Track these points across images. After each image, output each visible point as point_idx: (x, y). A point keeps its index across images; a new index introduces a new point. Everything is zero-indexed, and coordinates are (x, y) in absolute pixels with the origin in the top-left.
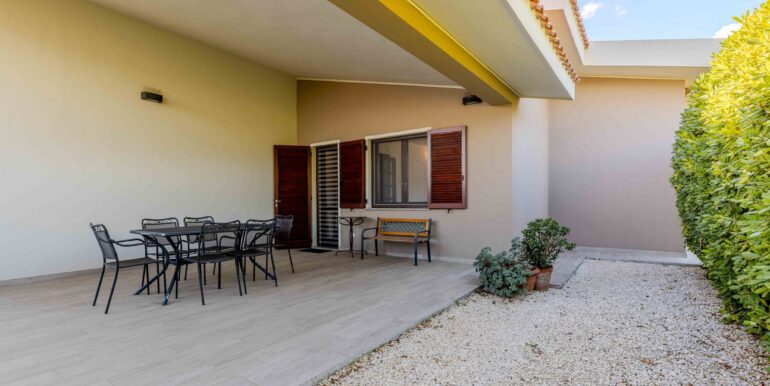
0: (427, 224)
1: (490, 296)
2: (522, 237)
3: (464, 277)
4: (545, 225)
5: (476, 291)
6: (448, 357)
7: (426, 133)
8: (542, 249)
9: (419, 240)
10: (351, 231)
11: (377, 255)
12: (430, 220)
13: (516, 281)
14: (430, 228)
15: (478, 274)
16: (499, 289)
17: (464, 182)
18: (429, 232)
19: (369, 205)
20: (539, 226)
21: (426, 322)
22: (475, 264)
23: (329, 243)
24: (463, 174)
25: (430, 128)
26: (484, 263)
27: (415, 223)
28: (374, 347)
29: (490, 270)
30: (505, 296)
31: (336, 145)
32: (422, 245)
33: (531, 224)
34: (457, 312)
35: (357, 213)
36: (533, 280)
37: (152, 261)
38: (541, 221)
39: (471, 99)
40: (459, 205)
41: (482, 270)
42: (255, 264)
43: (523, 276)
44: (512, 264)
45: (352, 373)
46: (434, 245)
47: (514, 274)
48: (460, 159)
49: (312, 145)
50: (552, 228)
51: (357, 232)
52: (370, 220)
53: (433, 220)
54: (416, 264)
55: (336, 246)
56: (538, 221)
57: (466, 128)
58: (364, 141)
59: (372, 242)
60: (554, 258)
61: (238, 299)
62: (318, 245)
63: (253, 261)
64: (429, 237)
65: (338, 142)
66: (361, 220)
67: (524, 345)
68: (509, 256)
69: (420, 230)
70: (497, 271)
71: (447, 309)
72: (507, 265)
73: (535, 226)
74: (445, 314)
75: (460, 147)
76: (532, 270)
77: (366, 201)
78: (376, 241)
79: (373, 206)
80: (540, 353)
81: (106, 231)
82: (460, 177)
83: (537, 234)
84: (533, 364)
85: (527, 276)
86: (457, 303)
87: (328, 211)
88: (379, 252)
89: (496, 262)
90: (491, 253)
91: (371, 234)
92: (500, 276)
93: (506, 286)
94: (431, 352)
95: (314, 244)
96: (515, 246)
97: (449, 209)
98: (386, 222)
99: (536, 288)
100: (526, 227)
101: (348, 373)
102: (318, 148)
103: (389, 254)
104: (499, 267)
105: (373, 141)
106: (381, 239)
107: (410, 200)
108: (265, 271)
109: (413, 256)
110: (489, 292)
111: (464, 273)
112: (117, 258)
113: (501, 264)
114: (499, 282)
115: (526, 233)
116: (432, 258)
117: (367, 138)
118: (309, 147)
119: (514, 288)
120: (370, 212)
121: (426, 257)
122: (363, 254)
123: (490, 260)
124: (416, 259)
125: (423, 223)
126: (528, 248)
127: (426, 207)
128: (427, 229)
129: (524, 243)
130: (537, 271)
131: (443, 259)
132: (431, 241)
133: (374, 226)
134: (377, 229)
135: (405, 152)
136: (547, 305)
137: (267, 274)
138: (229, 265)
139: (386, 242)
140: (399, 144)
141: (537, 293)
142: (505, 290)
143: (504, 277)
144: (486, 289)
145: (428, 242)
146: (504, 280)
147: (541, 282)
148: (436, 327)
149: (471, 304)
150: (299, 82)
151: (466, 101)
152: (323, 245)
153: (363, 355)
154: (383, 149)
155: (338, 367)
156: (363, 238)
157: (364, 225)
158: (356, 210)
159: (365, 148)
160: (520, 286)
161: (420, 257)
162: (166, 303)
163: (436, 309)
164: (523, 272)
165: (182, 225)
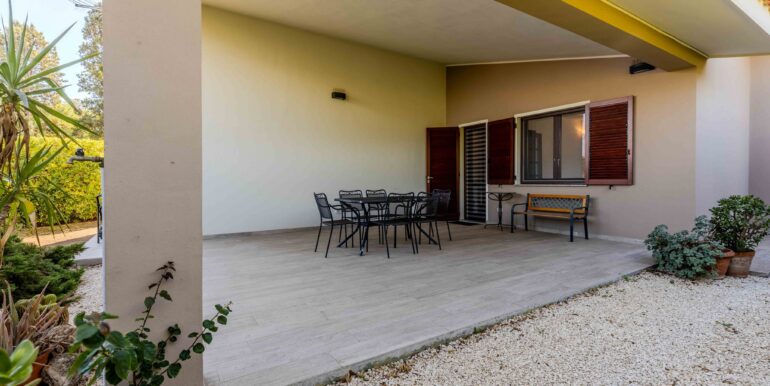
0: (584, 201)
1: (667, 276)
2: (710, 216)
3: (632, 256)
4: (742, 203)
5: (648, 270)
6: (622, 320)
7: (584, 107)
8: (738, 229)
9: (575, 216)
10: (500, 206)
11: (526, 229)
12: (588, 196)
13: (702, 261)
14: (587, 204)
15: (651, 253)
16: (678, 269)
17: (630, 157)
18: (587, 209)
19: (517, 182)
20: (735, 203)
21: (592, 291)
22: (647, 242)
23: (476, 216)
24: (630, 146)
25: (588, 102)
26: (659, 242)
27: (569, 199)
28: (544, 303)
29: (666, 249)
30: (687, 277)
31: (484, 124)
32: (579, 223)
33: (723, 202)
34: (627, 286)
35: (506, 189)
36: (726, 264)
37: (348, 222)
38: (738, 198)
39: (640, 67)
40: (623, 181)
41: (655, 248)
42: (421, 230)
43: (712, 257)
44: (697, 244)
45: (528, 320)
46: (591, 223)
47: (700, 255)
48: (625, 133)
49: (460, 126)
50: (754, 206)
51: (507, 207)
52: (520, 196)
53: (591, 196)
54: (572, 240)
55: (484, 220)
56: (733, 198)
57: (634, 98)
58: (514, 119)
59: (522, 217)
60: (757, 241)
61: (412, 257)
62: (465, 218)
63: (419, 228)
64: (586, 213)
65: (486, 121)
66: (510, 195)
67: (713, 322)
68: (692, 235)
69: (576, 206)
70: (676, 250)
71: (616, 283)
72: (690, 244)
73: (730, 204)
74: (613, 286)
75: (626, 119)
76: (724, 251)
77: (514, 178)
78: (526, 216)
79: (522, 183)
80: (735, 332)
81: (326, 199)
82: (624, 152)
83: (732, 213)
84: (726, 340)
85: (718, 258)
86: (626, 278)
87: (475, 187)
88: (529, 228)
89: (674, 241)
90: (668, 231)
91: (521, 209)
92: (680, 255)
93: (686, 266)
94: (603, 315)
95: (462, 218)
96: (699, 225)
97: (611, 186)
98: (536, 198)
99: (729, 273)
100: (716, 205)
101: (524, 320)
102: (465, 128)
103: (540, 229)
104: (678, 246)
105: (522, 119)
106: (531, 214)
107: (563, 177)
108: (429, 236)
109: (568, 233)
110: (664, 273)
111: (630, 253)
112: (331, 217)
113: (681, 243)
114: (679, 261)
115: (715, 211)
116: (590, 236)
117: (516, 116)
118: (458, 128)
119: (699, 269)
120: (519, 188)
121: (583, 235)
122: (512, 229)
123: (667, 238)
124: (572, 236)
125: (580, 200)
126: (718, 229)
127: (583, 183)
128: (584, 205)
129: (712, 222)
130: (731, 253)
131: (603, 237)
132: (589, 218)
133: (525, 201)
134: (527, 205)
135: (558, 127)
136: (745, 291)
137: (430, 239)
138: (401, 229)
139: (536, 218)
140: (551, 119)
141: (731, 280)
142: (686, 271)
143: (685, 257)
144: (661, 268)
145: (585, 219)
146: (685, 261)
147: (738, 265)
148: (605, 296)
149: (642, 281)
150: (448, 68)
151: (633, 70)
152: (470, 219)
153: (535, 308)
154: (533, 126)
155: (514, 313)
156: (513, 213)
157: (513, 201)
158: (503, 186)
159: (515, 126)
160: (708, 268)
161: (576, 234)
162: (361, 254)
163: (602, 281)
164: (711, 253)
165: (364, 196)
